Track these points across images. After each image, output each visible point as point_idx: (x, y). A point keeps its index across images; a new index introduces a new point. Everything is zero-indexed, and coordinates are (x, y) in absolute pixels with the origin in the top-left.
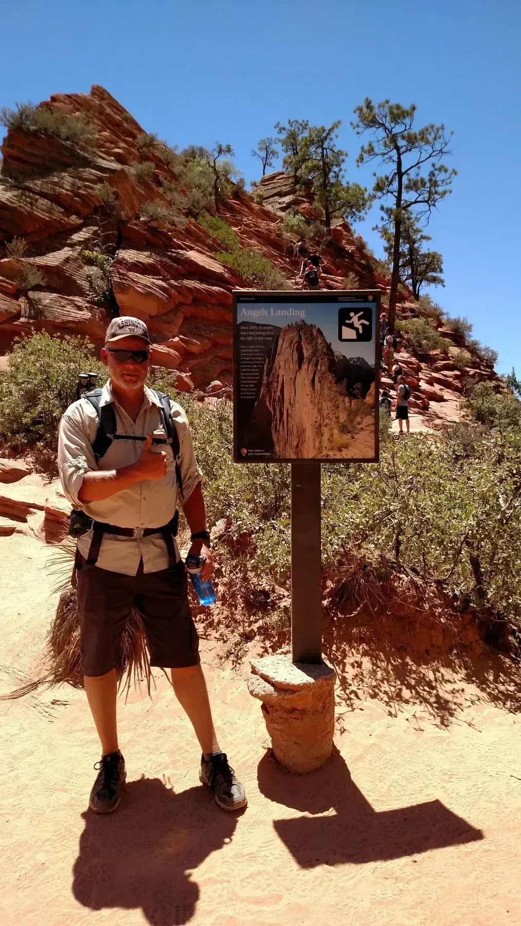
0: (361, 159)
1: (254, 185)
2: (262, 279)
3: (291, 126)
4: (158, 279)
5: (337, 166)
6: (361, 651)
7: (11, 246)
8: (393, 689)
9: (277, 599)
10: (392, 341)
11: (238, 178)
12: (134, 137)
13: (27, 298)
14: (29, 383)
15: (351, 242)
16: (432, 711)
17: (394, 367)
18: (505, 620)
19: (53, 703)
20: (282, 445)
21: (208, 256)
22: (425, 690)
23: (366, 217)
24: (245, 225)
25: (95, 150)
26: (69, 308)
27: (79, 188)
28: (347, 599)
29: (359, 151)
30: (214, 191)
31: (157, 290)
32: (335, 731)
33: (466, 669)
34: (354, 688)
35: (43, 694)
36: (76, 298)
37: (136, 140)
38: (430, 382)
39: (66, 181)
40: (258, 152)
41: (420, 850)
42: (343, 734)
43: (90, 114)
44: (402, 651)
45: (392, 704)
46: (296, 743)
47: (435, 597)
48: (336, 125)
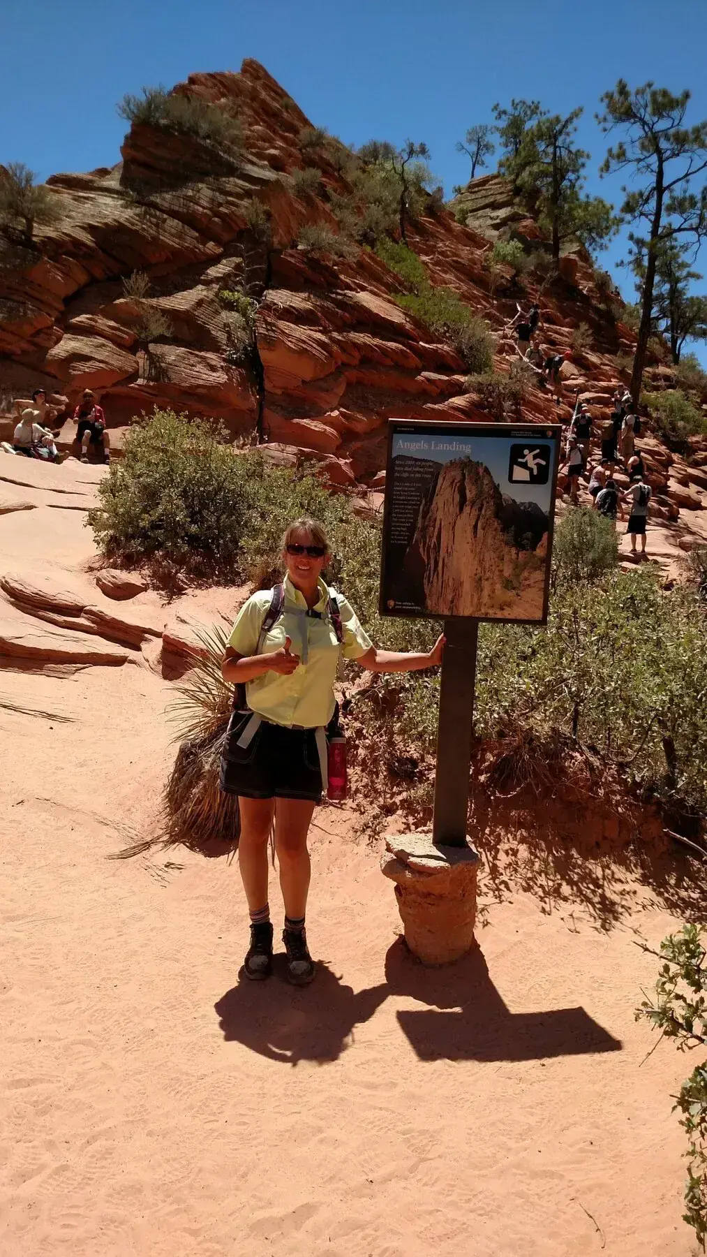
0: (607, 167)
1: (458, 191)
2: (456, 332)
3: (516, 109)
4: (316, 331)
5: (573, 172)
6: (518, 837)
7: (129, 283)
8: (551, 883)
9: (426, 770)
10: (633, 422)
11: (434, 188)
12: (296, 132)
13: (147, 351)
14: (148, 476)
15: (589, 277)
16: (594, 912)
17: (632, 459)
18: (699, 815)
19: (166, 866)
20: (434, 598)
21: (384, 299)
22: (589, 888)
23: (610, 245)
24: (439, 253)
25: (243, 151)
26: (199, 367)
27: (220, 205)
28: (508, 776)
29: (605, 155)
30: (400, 207)
31: (314, 345)
32: (477, 924)
33: (643, 868)
34: (504, 878)
35: (156, 856)
36: (209, 355)
37: (299, 136)
38: (684, 482)
39: (204, 193)
40: (466, 145)
41: (551, 1055)
42: (486, 928)
43: (240, 100)
44: (567, 841)
45: (547, 900)
46: (429, 931)
47: (614, 782)
48: (575, 115)
